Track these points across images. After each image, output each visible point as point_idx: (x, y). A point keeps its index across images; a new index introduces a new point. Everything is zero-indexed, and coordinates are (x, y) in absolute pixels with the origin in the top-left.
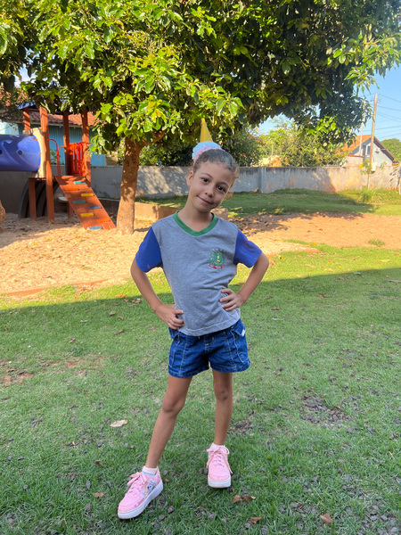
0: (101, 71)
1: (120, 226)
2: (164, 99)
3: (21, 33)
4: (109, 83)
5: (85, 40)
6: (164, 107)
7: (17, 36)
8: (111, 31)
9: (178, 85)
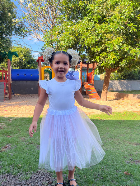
0: (97, 47)
1: (102, 98)
2: (117, 52)
3: (76, 40)
4: (99, 50)
5: (93, 38)
6: (117, 55)
7: (75, 41)
8: (100, 35)
9: (122, 48)
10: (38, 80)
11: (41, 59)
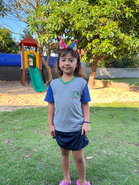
0: (89, 32)
1: (89, 87)
2: (111, 40)
3: (65, 23)
4: (92, 35)
5: (85, 22)
6: (111, 43)
8: (94, 18)
9: (117, 35)
10: (21, 66)
11: (24, 43)
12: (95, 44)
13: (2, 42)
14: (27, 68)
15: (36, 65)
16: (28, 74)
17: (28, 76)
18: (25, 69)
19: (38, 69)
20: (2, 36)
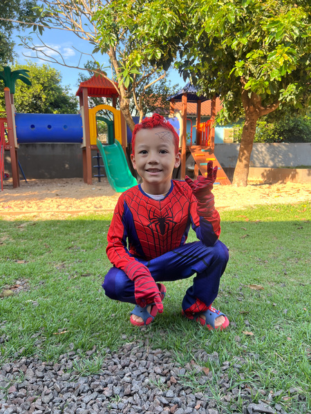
0: (238, 34)
1: (236, 179)
2: (291, 47)
3: (179, 21)
4: (245, 41)
5: (228, 9)
6: (291, 54)
7: (176, 24)
9: (305, 34)
10: (81, 141)
11: (88, 88)
12: (254, 62)
13: (40, 98)
14: (95, 144)
15: (114, 137)
16: (98, 159)
17: (99, 164)
18: (91, 146)
19: (119, 146)
20: (41, 84)
